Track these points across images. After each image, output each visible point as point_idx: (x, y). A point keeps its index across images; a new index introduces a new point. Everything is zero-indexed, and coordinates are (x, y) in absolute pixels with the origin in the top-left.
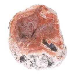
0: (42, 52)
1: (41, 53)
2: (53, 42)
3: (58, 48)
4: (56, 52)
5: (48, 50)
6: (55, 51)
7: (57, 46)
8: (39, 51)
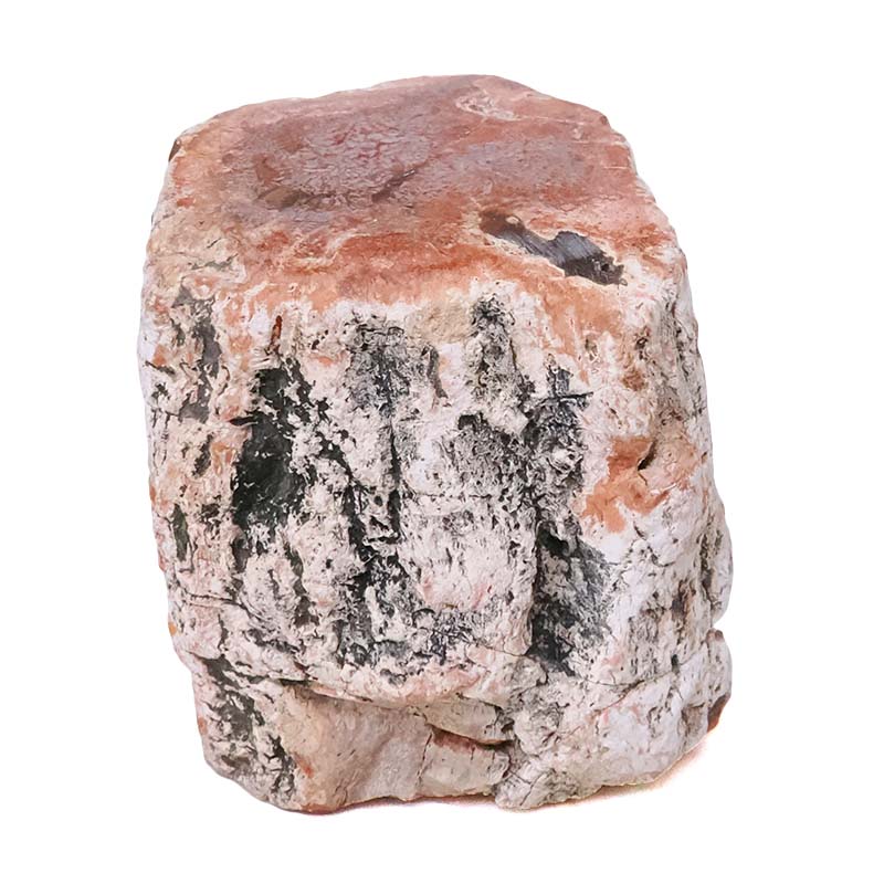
0: (474, 283)
1: (466, 289)
2: (580, 226)
3: (632, 264)
4: (611, 287)
5: (535, 273)
6: (604, 281)
7: (618, 247)
8: (448, 276)
